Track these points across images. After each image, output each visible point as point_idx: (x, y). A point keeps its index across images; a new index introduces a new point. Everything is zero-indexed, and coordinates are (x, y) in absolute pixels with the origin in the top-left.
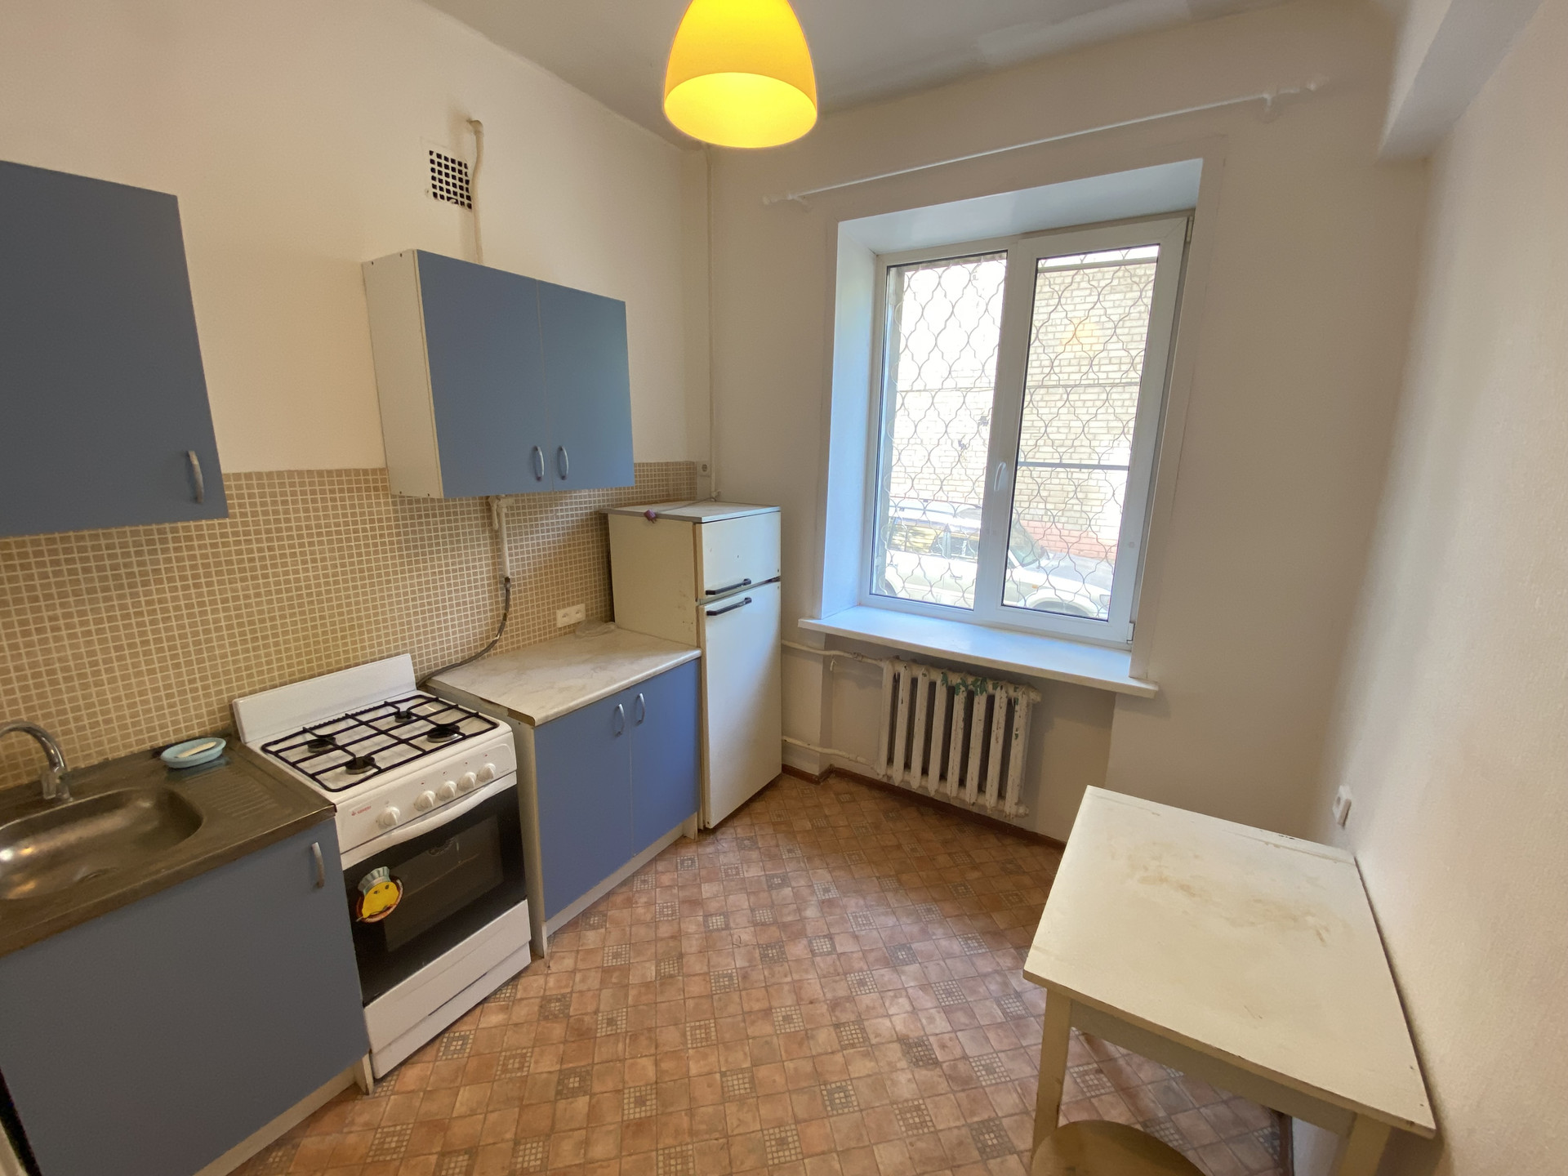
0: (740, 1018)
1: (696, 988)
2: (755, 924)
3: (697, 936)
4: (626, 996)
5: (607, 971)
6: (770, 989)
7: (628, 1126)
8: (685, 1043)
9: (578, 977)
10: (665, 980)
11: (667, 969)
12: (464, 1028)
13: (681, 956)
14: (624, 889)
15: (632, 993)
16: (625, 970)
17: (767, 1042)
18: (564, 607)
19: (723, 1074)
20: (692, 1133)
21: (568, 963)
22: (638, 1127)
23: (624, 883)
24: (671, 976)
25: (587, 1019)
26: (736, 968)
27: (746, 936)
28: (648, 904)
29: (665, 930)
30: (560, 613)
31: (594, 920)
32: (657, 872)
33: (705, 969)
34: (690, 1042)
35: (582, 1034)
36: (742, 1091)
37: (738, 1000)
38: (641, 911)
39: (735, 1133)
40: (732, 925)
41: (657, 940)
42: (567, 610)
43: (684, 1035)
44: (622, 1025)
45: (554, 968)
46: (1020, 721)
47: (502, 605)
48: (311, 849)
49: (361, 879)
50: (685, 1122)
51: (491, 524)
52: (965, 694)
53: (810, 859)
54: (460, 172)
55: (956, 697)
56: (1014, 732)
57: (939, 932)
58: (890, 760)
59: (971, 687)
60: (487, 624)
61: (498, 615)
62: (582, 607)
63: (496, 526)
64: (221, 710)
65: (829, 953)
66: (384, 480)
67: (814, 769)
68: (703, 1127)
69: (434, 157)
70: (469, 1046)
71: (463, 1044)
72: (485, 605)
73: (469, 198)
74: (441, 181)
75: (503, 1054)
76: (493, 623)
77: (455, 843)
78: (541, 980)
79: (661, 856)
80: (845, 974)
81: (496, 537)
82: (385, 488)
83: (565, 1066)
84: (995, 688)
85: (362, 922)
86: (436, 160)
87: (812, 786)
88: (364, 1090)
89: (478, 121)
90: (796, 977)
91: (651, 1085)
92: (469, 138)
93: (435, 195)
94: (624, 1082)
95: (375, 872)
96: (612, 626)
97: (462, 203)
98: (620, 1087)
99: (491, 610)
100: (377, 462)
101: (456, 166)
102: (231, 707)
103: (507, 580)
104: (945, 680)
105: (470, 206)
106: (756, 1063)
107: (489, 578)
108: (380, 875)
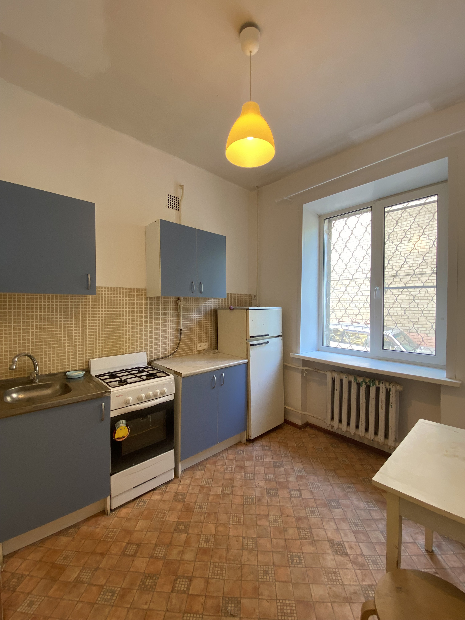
0: (254, 516)
1: (237, 500)
2: (266, 480)
3: (240, 480)
4: (208, 498)
5: (202, 487)
6: (269, 507)
7: (200, 550)
8: (229, 521)
9: (190, 488)
10: (225, 495)
11: (226, 491)
12: (145, 498)
13: (233, 487)
14: (214, 458)
15: (211, 497)
16: (210, 488)
17: (265, 529)
18: (200, 343)
19: (244, 538)
20: (226, 558)
21: (188, 481)
22: (205, 551)
23: (214, 456)
24: (228, 494)
25: (191, 504)
26: (255, 496)
27: (262, 483)
28: (222, 465)
29: (227, 476)
30: (199, 345)
31: (200, 467)
32: (227, 454)
33: (242, 494)
34: (231, 521)
35: (188, 509)
36: (251, 547)
37: (254, 508)
38: (219, 467)
39: (245, 563)
40: (256, 479)
41: (224, 479)
42: (201, 344)
43: (230, 518)
44: (205, 509)
45: (182, 482)
46: (392, 399)
47: (178, 339)
48: (102, 405)
49: (116, 423)
50: (224, 554)
51: (177, 310)
52: (365, 386)
53: (294, 458)
54: (177, 200)
55: (361, 388)
56: (390, 405)
57: (354, 497)
58: (332, 418)
59: (368, 383)
60: (173, 346)
61: (177, 343)
62: (207, 343)
63: (179, 311)
64: (86, 362)
65: (299, 497)
66: (145, 292)
67: (299, 422)
68: (232, 558)
69: (169, 196)
70: (146, 505)
71: (144, 504)
72: (173, 338)
73: (179, 208)
74: (171, 203)
75: (157, 511)
76: (175, 345)
77: (150, 417)
78: (176, 486)
79: (230, 448)
80: (305, 507)
81: (179, 314)
82: (145, 295)
83: (179, 521)
84: (379, 384)
85: (115, 440)
86: (170, 197)
87: (298, 430)
88: (106, 513)
89: (183, 185)
90: (282, 504)
91: (213, 535)
92: (180, 190)
93: (169, 207)
94: (201, 531)
95: (121, 421)
96: (216, 351)
97: (177, 209)
98: (200, 533)
99: (175, 340)
100: (143, 287)
101: (176, 199)
102: (89, 361)
103: (181, 330)
104: (355, 380)
105: (179, 210)
106: (259, 536)
107: (175, 329)
108: (122, 423)
